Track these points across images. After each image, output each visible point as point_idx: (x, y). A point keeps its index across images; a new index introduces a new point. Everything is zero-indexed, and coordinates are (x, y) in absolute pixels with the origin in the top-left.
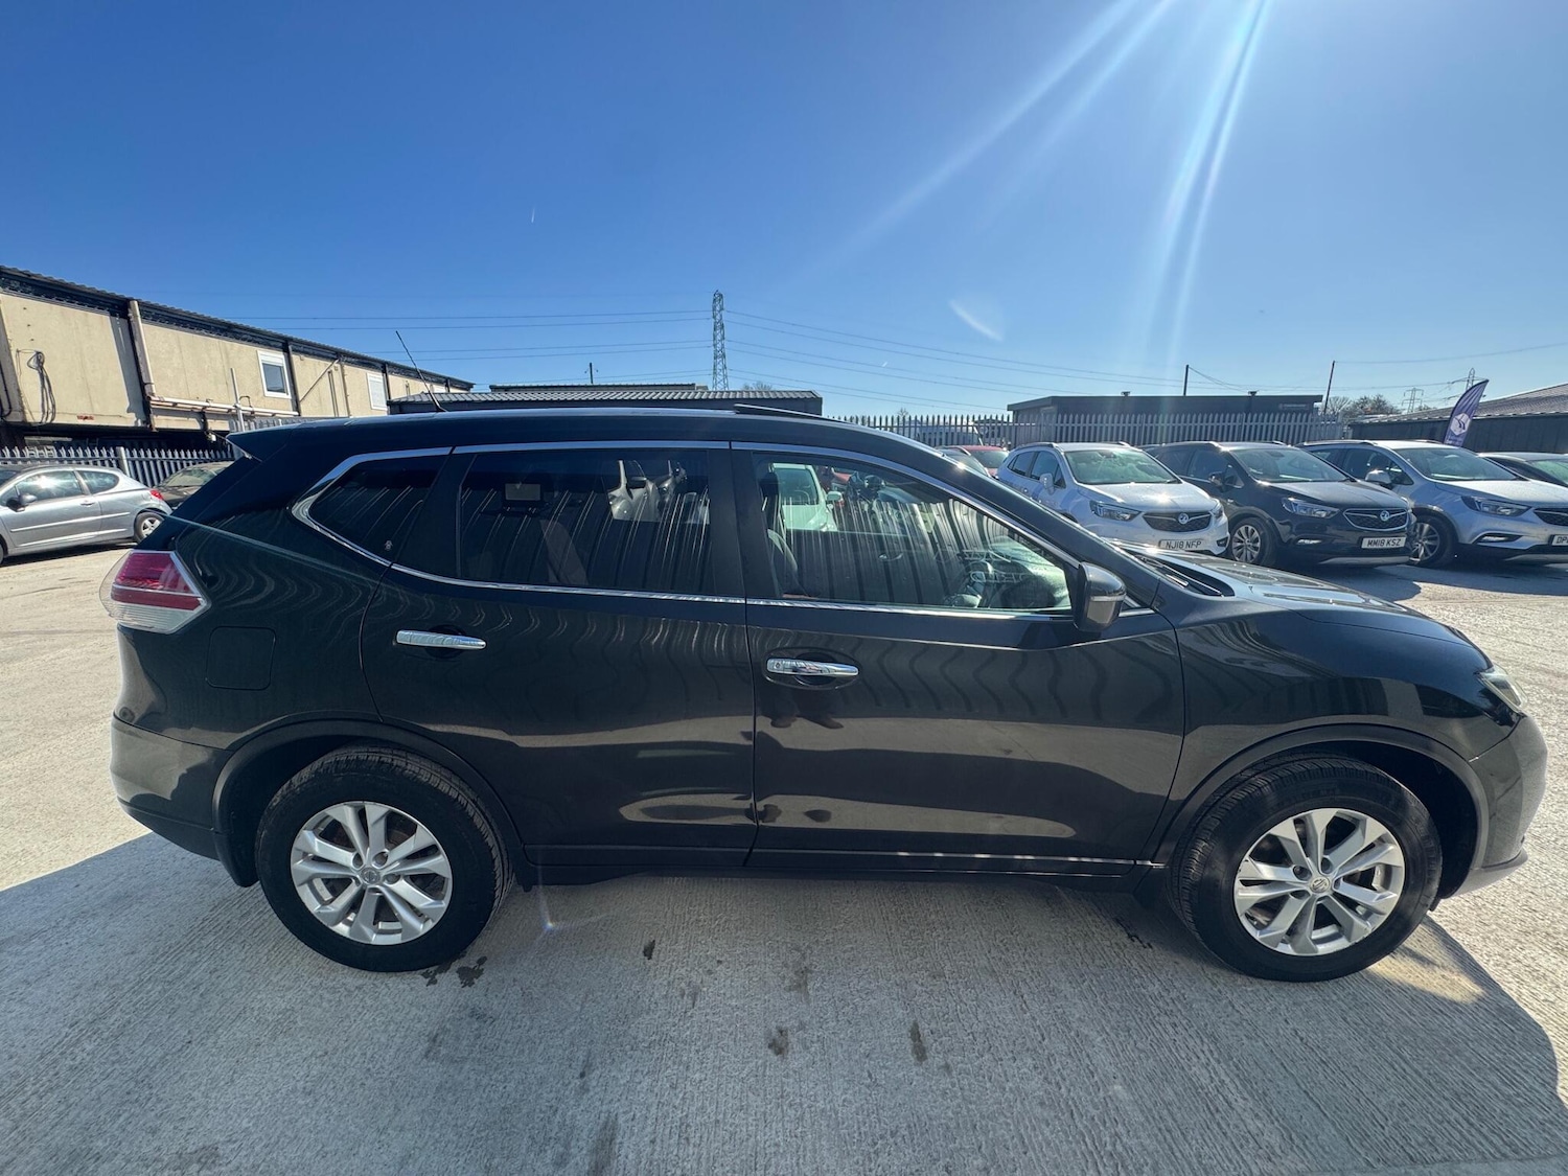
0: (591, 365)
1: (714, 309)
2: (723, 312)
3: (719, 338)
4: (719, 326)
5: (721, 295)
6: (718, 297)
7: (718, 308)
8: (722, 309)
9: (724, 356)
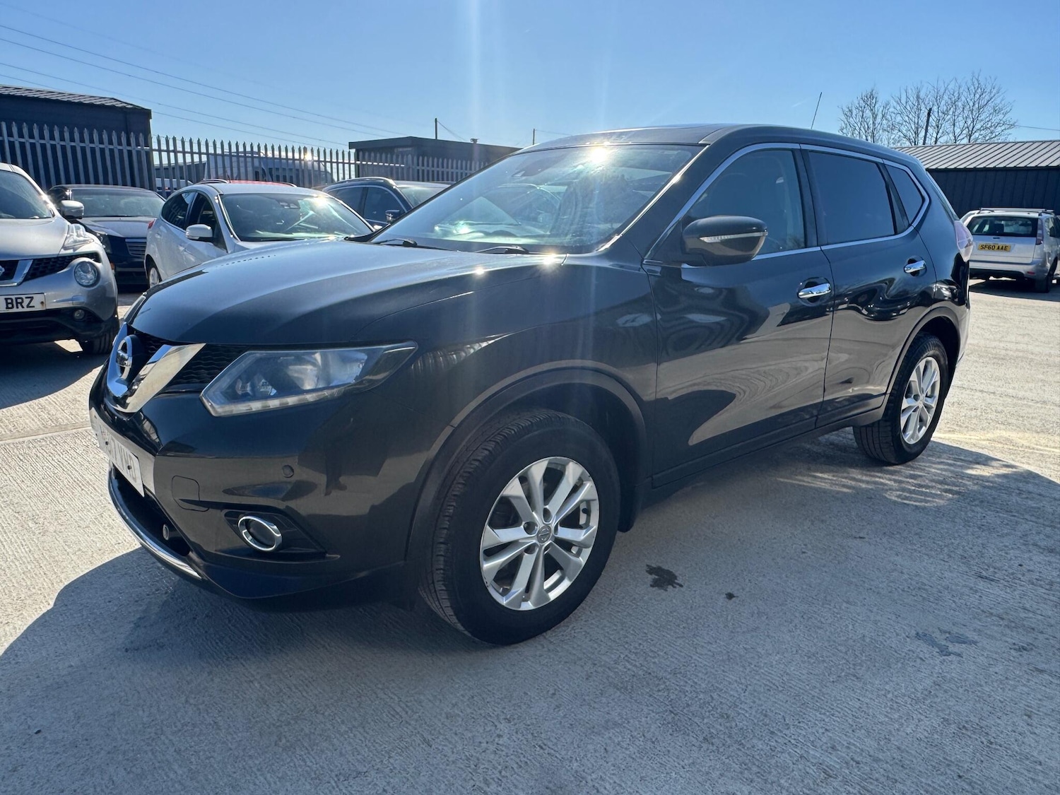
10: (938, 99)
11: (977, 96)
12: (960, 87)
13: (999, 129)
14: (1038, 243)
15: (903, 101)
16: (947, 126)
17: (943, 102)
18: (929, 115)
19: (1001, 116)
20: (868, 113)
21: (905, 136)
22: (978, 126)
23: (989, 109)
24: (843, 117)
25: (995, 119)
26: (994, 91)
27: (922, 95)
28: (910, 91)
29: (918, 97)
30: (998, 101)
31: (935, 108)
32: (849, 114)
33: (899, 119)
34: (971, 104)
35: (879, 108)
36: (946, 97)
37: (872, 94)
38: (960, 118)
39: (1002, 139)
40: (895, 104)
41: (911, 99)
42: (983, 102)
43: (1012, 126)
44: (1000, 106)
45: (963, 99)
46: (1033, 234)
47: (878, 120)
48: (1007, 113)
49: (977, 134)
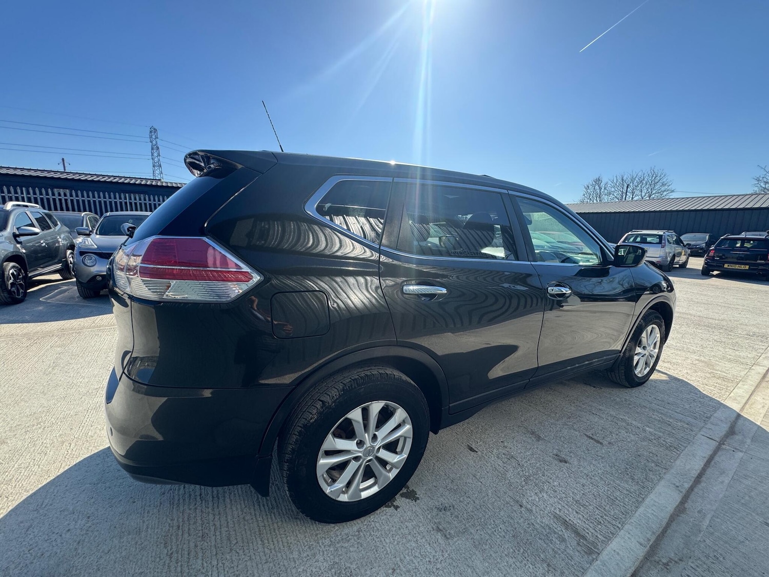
0: (63, 160)
1: (151, 137)
2: (158, 140)
3: (155, 154)
4: (155, 148)
5: (155, 130)
6: (153, 131)
7: (154, 137)
8: (156, 138)
9: (160, 166)
10: (633, 180)
11: (654, 178)
12: (644, 174)
13: (665, 193)
14: (663, 247)
15: (615, 181)
16: (637, 192)
17: (635, 181)
18: (627, 187)
19: (666, 187)
20: (597, 187)
21: (616, 197)
22: (654, 192)
23: (659, 184)
24: (585, 190)
25: (663, 189)
26: (663, 176)
27: (625, 178)
28: (618, 177)
29: (623, 180)
30: (665, 180)
31: (631, 184)
32: (587, 188)
33: (613, 189)
34: (650, 182)
35: (603, 185)
36: (637, 179)
37: (599, 179)
38: (645, 188)
39: (667, 197)
40: (611, 183)
41: (619, 180)
42: (656, 181)
43: (673, 191)
44: (666, 182)
45: (646, 179)
46: (660, 243)
47: (602, 190)
48: (669, 185)
49: (653, 196)
